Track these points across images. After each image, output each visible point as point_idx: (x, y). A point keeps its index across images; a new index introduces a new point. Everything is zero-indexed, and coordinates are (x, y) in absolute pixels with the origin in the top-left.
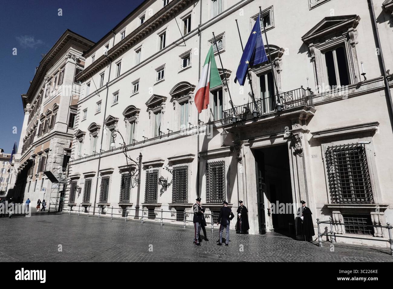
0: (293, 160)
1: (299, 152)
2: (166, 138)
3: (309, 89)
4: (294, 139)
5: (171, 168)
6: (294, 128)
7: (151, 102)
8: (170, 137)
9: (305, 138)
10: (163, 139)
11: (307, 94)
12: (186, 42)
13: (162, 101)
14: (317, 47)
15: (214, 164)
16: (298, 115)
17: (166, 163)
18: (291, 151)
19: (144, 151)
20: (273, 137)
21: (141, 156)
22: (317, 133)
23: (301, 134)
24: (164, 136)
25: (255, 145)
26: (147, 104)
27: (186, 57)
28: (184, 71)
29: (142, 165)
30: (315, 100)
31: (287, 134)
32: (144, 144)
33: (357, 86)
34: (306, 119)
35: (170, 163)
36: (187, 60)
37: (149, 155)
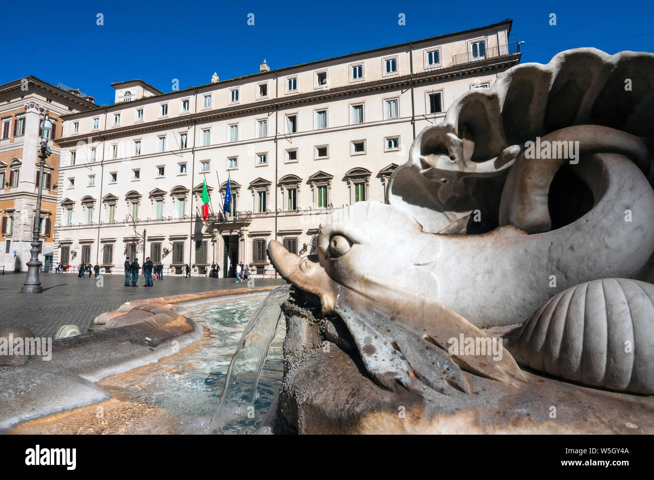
0: (240, 243)
1: (243, 240)
2: (168, 222)
4: (241, 234)
5: (172, 242)
6: (242, 228)
8: (170, 221)
10: (164, 222)
11: (250, 213)
12: (183, 154)
13: (164, 194)
15: (203, 242)
16: (243, 223)
17: (167, 238)
18: (240, 239)
19: (148, 228)
20: (231, 231)
21: (145, 231)
22: (252, 232)
23: (244, 232)
24: (166, 220)
25: (224, 234)
26: (150, 193)
27: (183, 166)
28: (181, 177)
29: (147, 238)
30: (252, 216)
31: (238, 231)
32: (148, 223)
33: (267, 213)
34: (247, 225)
35: (171, 239)
36: (184, 169)
37: (153, 231)
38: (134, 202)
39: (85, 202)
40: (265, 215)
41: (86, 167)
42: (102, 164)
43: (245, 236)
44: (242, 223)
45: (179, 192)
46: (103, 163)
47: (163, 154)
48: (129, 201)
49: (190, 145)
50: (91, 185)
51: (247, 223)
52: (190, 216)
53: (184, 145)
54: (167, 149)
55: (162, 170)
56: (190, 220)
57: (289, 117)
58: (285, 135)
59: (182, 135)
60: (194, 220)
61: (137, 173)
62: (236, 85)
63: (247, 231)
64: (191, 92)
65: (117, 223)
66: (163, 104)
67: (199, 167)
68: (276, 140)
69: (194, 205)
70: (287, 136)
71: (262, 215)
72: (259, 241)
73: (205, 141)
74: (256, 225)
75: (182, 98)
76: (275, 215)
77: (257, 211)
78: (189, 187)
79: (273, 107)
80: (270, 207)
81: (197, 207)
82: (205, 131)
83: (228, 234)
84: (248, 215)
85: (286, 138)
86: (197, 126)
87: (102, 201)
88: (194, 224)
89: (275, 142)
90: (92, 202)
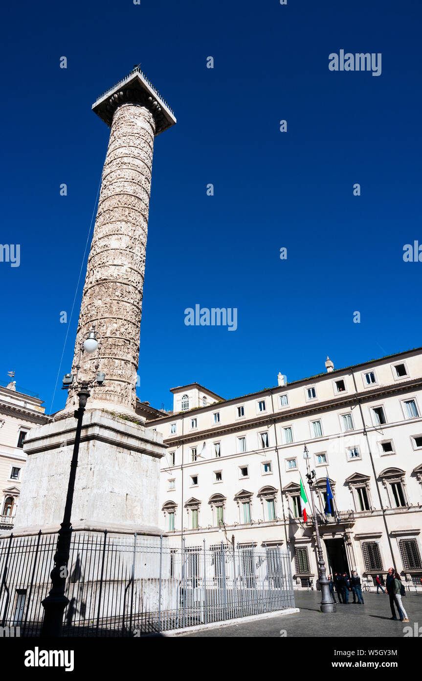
0: (348, 548)
1: (350, 544)
2: (258, 526)
3: (352, 510)
4: (346, 537)
6: (347, 530)
7: (239, 495)
8: (261, 525)
9: (352, 536)
10: (253, 526)
11: (351, 512)
12: (266, 453)
13: (251, 496)
14: (354, 486)
15: (300, 548)
16: (347, 524)
17: (260, 544)
18: (346, 543)
19: (236, 533)
20: (334, 534)
21: (233, 537)
22: (358, 535)
23: (350, 534)
24: (255, 523)
25: (326, 537)
26: (236, 495)
27: (267, 465)
28: (267, 476)
29: (236, 545)
30: (355, 516)
31: (342, 534)
32: (236, 528)
33: (372, 512)
34: (351, 526)
35: (263, 545)
36: (268, 468)
37: (242, 537)
38: (218, 505)
39: (166, 508)
40: (370, 514)
41: (166, 471)
42: (182, 468)
43: (352, 540)
44: (345, 525)
45: (268, 493)
46: (183, 466)
47: (245, 453)
48: (213, 505)
49: (272, 444)
50: (171, 490)
51: (351, 524)
52: (282, 518)
53: (266, 444)
54: (249, 449)
55: (245, 471)
56: (283, 523)
57: (374, 409)
58: (374, 427)
59: (262, 434)
60: (288, 522)
61: (219, 476)
62: (311, 384)
63: (352, 533)
64: (266, 393)
65: (203, 529)
66: (239, 407)
67: (285, 465)
68: (365, 432)
69: (284, 506)
70: (377, 428)
71: (366, 514)
72: (368, 545)
73: (287, 438)
74: (362, 526)
75: (257, 399)
76: (382, 513)
77: (359, 509)
78: (277, 486)
79: (355, 401)
80: (374, 503)
81: (289, 509)
82: (286, 429)
83: (331, 537)
84: (350, 514)
85: (376, 430)
86: (276, 424)
87: (184, 506)
88: (287, 527)
89: (364, 435)
90: (173, 507)
